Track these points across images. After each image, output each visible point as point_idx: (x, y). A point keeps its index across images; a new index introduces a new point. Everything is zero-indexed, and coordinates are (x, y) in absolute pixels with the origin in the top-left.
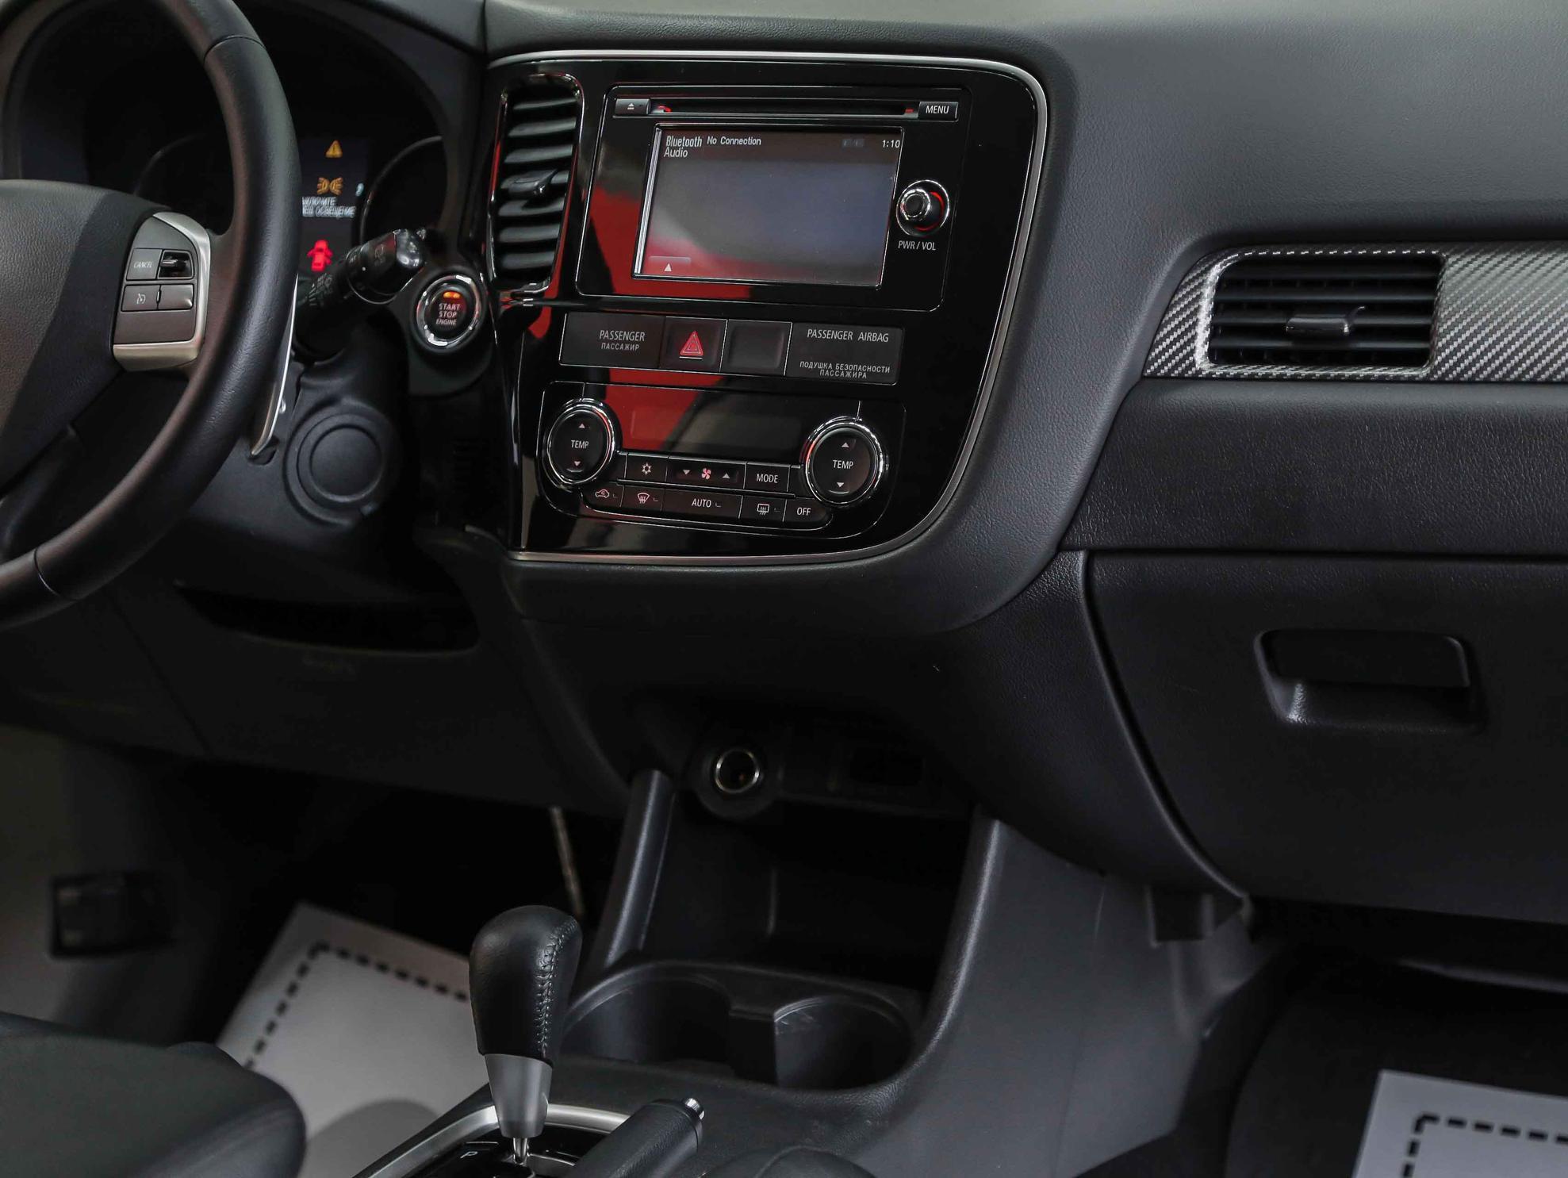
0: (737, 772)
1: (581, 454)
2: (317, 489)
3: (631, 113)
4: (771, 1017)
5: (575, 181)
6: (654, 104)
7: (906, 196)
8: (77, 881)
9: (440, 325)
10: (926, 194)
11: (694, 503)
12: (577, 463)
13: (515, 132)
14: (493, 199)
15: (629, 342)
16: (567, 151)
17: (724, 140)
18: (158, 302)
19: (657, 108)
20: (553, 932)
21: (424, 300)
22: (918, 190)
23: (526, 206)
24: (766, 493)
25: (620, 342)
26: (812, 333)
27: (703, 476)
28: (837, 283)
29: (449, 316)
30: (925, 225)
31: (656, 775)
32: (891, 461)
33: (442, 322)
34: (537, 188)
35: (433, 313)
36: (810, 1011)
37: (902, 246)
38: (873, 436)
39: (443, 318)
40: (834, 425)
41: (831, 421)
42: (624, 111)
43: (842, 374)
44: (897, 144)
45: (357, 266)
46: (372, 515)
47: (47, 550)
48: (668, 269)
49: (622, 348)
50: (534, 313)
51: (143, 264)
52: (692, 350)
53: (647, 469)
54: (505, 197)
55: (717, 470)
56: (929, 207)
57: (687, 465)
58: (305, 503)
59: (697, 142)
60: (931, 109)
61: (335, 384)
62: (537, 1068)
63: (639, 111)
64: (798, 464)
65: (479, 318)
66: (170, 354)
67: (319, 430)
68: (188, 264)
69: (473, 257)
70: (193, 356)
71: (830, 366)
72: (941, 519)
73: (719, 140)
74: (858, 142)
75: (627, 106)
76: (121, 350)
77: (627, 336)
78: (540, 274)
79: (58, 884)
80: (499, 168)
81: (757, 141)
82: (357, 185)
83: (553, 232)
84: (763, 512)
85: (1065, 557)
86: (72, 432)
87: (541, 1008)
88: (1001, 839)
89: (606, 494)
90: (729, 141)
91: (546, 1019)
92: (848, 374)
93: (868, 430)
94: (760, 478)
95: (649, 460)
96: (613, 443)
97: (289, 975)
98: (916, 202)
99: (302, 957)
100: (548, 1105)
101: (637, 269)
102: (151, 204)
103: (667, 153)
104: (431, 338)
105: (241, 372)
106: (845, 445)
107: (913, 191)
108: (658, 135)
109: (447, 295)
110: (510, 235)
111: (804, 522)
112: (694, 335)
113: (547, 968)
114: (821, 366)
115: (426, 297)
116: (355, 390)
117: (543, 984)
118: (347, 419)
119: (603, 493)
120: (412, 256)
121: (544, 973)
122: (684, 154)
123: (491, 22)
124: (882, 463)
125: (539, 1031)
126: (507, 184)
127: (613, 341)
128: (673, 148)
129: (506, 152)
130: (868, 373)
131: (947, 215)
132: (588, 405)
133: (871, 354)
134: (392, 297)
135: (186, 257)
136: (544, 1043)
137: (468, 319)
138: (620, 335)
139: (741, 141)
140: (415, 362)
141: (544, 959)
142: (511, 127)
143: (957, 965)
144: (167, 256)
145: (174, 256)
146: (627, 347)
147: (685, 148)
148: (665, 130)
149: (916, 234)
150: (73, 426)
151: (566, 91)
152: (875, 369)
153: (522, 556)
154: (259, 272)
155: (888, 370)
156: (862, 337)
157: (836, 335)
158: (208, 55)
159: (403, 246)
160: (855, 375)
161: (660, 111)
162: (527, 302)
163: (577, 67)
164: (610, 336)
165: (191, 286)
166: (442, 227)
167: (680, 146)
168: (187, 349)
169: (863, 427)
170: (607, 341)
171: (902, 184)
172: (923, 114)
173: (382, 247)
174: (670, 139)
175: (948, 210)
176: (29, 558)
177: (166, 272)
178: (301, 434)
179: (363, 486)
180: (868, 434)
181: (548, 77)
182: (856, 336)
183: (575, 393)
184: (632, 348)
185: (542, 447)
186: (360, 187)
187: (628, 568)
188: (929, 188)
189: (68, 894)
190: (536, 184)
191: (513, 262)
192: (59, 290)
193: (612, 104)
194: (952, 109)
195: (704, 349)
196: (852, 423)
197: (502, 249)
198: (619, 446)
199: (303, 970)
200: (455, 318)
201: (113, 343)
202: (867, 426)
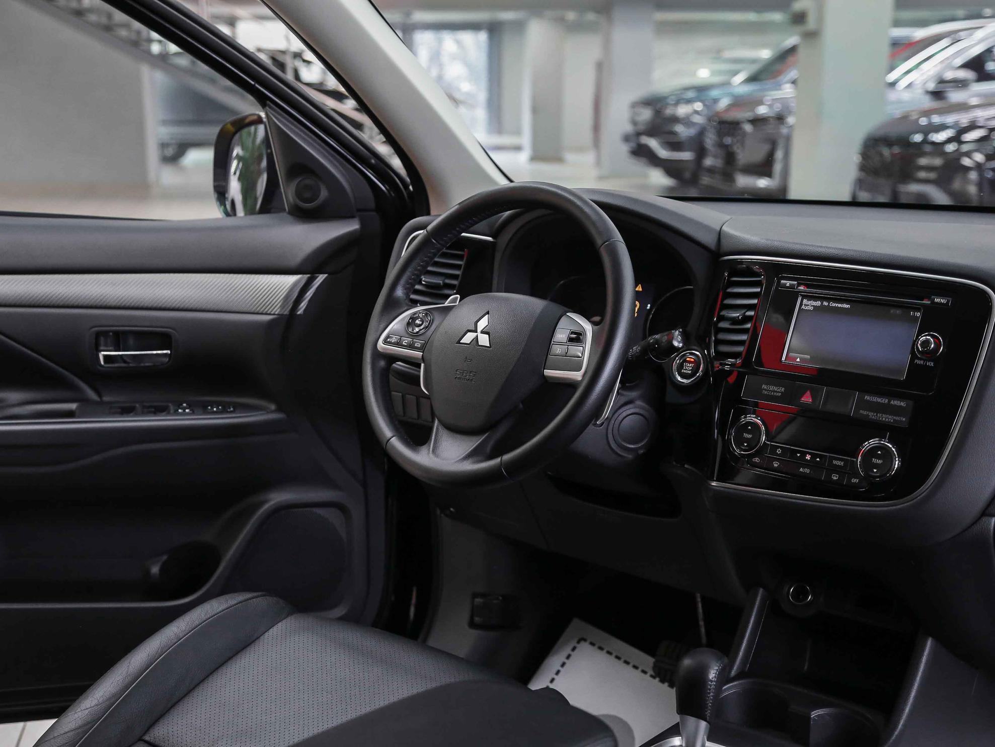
0: (800, 594)
1: (747, 440)
2: (620, 441)
3: (788, 287)
4: (810, 715)
5: (757, 316)
6: (799, 285)
7: (921, 340)
8: (483, 595)
9: (683, 372)
10: (932, 340)
11: (801, 470)
12: (745, 444)
13: (729, 290)
14: (715, 319)
15: (776, 392)
16: (755, 301)
17: (831, 304)
18: (566, 353)
19: (800, 286)
20: (717, 663)
21: (677, 360)
22: (927, 337)
23: (732, 324)
24: (836, 469)
25: (772, 391)
26: (867, 398)
27: (807, 458)
28: (882, 375)
29: (688, 368)
30: (929, 354)
31: (761, 591)
32: (902, 462)
33: (685, 371)
34: (739, 316)
35: (680, 367)
36: (827, 714)
37: (917, 362)
38: (894, 450)
39: (685, 370)
40: (874, 442)
41: (871, 441)
42: (784, 286)
43: (881, 419)
44: (918, 314)
45: (654, 344)
46: (643, 454)
47: (507, 457)
48: (798, 360)
49: (772, 394)
50: (730, 373)
51: (561, 335)
52: (807, 399)
53: (779, 451)
54: (722, 318)
55: (814, 456)
56: (932, 346)
57: (799, 452)
58: (613, 445)
59: (818, 303)
60: (937, 300)
61: (633, 394)
62: (703, 725)
63: (792, 286)
64: (854, 458)
65: (702, 371)
66: (570, 377)
67: (624, 414)
68: (581, 337)
69: (703, 344)
70: (580, 378)
71: (875, 414)
72: (925, 493)
73: (829, 304)
74: (898, 312)
75: (786, 284)
76: (548, 372)
77: (776, 389)
78: (735, 355)
79: (475, 595)
80: (720, 305)
81: (848, 306)
82: (647, 305)
83: (744, 337)
84: (835, 478)
85: (984, 519)
86: (521, 406)
87: (708, 697)
88: (931, 647)
89: (758, 460)
90: (834, 305)
91: (711, 703)
92: (884, 419)
93: (891, 446)
94: (835, 462)
95: (781, 447)
96: (764, 437)
97: (567, 650)
98: (926, 343)
99: (573, 643)
100: (707, 742)
101: (783, 359)
102: (566, 309)
103: (803, 307)
104: (679, 378)
105: (600, 388)
106: (879, 452)
107: (925, 338)
108: (800, 299)
109: (688, 359)
110: (721, 336)
111: (855, 486)
112: (808, 392)
113: (713, 679)
114: (871, 414)
115: (678, 360)
116: (642, 397)
117: (711, 687)
118: (637, 410)
119: (757, 460)
120: (679, 342)
121: (712, 681)
122: (811, 308)
123: (723, 241)
124: (897, 462)
125: (707, 708)
126: (724, 313)
127: (768, 390)
128: (805, 305)
129: (725, 298)
130: (894, 420)
131: (941, 350)
132: (752, 418)
133: (896, 411)
134: (666, 360)
135: (580, 334)
136: (708, 713)
137: (697, 371)
138: (772, 388)
139: (840, 305)
140: (670, 388)
141: (712, 675)
142: (728, 287)
143: (905, 703)
144: (572, 333)
145: (575, 333)
146: (775, 394)
147: (812, 306)
148: (804, 297)
149: (924, 358)
150: (522, 402)
151: (758, 275)
152: (897, 418)
153: (714, 484)
154: (613, 345)
155: (904, 419)
156: (892, 402)
157: (879, 400)
158: (601, 247)
159: (675, 337)
160: (887, 420)
161: (802, 288)
162: (727, 368)
163: (762, 264)
164: (767, 388)
165: (582, 348)
166: (689, 328)
167: (809, 305)
168: (577, 376)
169: (888, 445)
170: (765, 390)
171: (919, 334)
172: (933, 302)
173: (666, 337)
174: (805, 301)
175: (942, 348)
176: (498, 460)
177: (571, 340)
178: (616, 415)
179: (641, 441)
180: (891, 448)
181: (747, 267)
182: (889, 401)
183: (746, 412)
184: (777, 394)
185: (730, 434)
186: (649, 305)
187: (766, 496)
188: (933, 336)
189: (478, 600)
190: (738, 315)
191: (724, 348)
192: (524, 343)
193: (779, 282)
194: (948, 302)
195: (812, 399)
196: (882, 442)
197: (718, 342)
198: (767, 438)
199: (574, 649)
200: (691, 370)
201: (544, 369)
202: (891, 444)
